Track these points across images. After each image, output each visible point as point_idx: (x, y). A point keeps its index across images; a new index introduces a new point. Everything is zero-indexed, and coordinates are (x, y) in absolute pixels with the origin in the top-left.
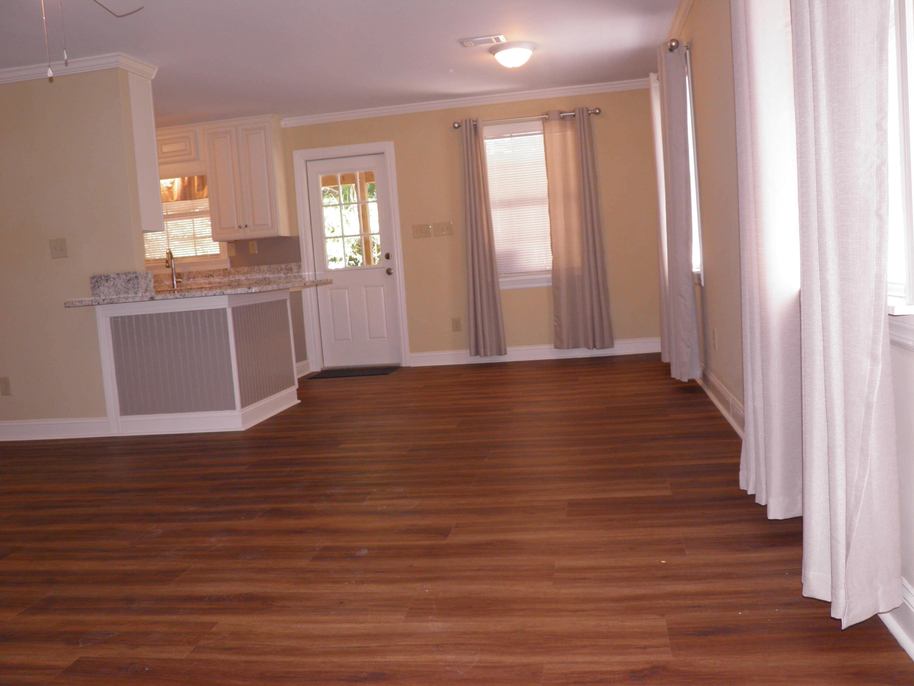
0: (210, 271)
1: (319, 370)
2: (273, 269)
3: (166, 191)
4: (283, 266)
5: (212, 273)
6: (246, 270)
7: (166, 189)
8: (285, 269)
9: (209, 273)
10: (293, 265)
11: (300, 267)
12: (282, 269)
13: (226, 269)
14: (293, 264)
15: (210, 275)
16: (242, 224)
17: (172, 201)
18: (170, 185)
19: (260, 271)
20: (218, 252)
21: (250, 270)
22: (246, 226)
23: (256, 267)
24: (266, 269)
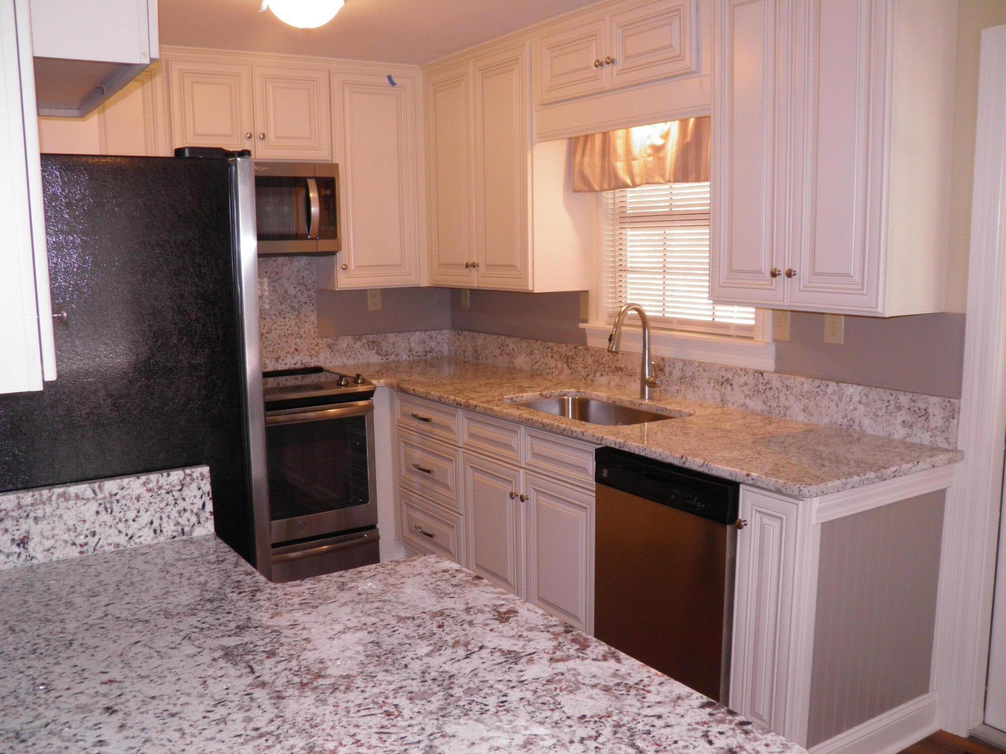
0: (727, 369)
1: (963, 734)
2: (875, 401)
3: (650, 155)
4: (904, 399)
5: (729, 375)
6: (806, 387)
7: (650, 151)
8: (909, 409)
9: (723, 373)
10: (934, 403)
11: (953, 413)
12: (899, 408)
13: (762, 373)
14: (932, 400)
15: (725, 379)
16: (783, 269)
17: (661, 181)
18: (659, 142)
19: (840, 398)
20: (752, 322)
21: (817, 390)
22: (789, 274)
23: (832, 386)
24: (856, 398)
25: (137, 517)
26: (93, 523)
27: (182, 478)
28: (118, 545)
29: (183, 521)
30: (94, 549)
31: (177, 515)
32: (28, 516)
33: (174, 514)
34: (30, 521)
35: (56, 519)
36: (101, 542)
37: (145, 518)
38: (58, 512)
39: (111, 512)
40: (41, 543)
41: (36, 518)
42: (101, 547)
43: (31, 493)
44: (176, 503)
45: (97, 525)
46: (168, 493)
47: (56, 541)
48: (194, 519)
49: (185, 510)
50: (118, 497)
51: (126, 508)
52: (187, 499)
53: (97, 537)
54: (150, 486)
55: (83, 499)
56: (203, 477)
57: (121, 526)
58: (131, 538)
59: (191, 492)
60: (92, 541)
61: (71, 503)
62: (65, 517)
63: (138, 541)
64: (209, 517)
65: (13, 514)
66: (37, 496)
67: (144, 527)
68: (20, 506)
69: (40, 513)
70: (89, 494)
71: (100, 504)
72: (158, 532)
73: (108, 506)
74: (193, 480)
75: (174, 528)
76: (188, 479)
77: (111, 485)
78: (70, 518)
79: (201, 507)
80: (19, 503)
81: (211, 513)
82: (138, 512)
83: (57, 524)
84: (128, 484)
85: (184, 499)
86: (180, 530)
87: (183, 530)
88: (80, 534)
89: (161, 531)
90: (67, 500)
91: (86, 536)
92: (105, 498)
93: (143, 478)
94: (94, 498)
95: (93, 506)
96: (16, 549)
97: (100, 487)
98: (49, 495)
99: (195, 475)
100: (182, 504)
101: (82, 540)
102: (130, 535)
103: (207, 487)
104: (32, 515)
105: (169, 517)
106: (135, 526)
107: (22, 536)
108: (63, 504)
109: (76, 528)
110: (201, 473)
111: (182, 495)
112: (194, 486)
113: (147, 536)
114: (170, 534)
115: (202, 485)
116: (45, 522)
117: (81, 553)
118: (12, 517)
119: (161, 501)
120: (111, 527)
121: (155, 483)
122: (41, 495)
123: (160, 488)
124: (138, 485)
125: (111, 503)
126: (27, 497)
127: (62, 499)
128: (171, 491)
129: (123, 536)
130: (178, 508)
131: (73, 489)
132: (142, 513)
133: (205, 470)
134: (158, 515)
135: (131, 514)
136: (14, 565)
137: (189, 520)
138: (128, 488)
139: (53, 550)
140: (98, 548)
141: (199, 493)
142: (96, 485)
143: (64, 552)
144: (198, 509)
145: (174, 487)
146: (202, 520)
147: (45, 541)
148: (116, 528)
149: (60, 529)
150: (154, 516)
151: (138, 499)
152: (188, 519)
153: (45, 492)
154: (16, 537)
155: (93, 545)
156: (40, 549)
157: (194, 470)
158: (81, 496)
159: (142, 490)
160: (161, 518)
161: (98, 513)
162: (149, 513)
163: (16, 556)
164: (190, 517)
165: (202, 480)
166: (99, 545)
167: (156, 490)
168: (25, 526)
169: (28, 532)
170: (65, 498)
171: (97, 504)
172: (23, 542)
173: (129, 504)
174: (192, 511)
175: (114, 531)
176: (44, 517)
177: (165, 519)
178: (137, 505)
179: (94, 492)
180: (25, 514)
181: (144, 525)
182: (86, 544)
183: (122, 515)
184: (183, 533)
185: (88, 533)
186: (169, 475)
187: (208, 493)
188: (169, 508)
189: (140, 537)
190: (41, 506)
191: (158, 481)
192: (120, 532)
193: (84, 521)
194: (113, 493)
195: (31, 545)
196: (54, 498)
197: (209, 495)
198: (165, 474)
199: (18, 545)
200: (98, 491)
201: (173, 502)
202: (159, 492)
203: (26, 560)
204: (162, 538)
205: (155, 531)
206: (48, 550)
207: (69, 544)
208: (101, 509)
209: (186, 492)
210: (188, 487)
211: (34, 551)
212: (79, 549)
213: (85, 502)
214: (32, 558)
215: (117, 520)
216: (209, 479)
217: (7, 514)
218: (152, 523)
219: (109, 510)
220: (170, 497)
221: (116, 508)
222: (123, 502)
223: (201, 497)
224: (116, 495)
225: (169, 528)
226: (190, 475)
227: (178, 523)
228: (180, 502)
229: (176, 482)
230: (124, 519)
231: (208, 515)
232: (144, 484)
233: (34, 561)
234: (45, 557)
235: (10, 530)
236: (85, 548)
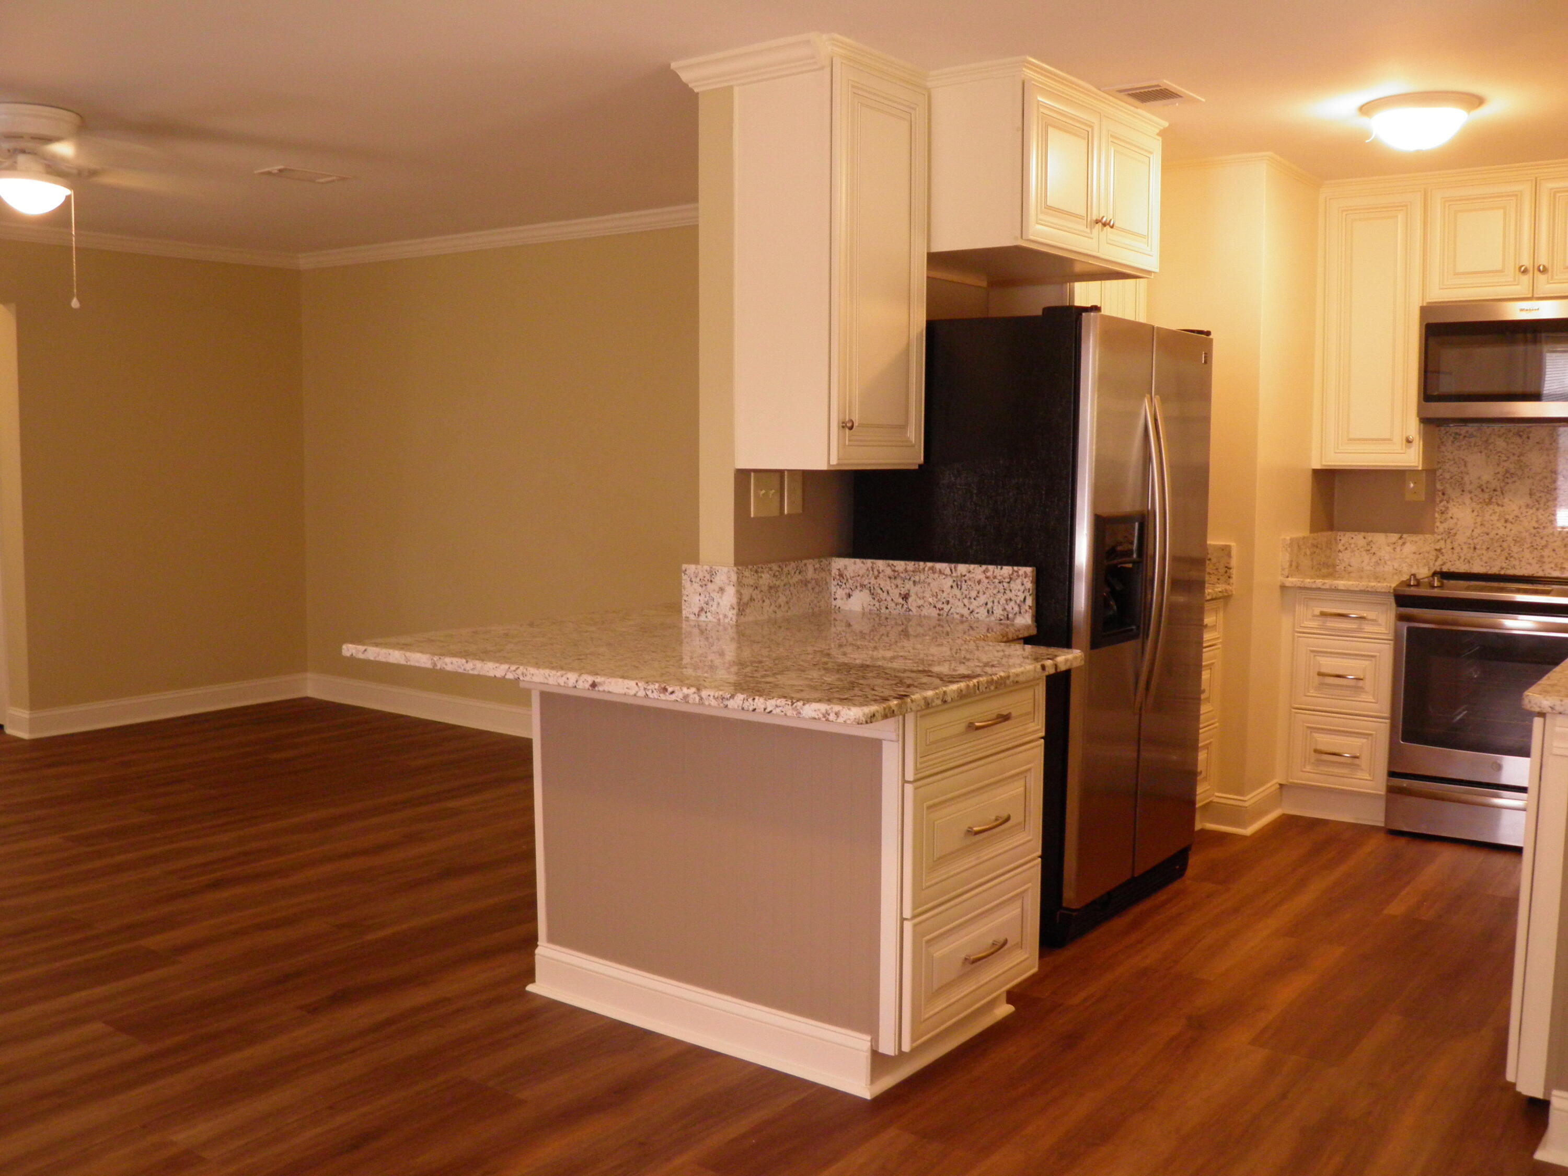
25: (977, 596)
26: (949, 594)
27: (1011, 572)
28: (962, 616)
29: (1009, 608)
30: (947, 615)
31: (1005, 602)
32: (910, 579)
33: (1003, 601)
34: (911, 583)
35: (926, 585)
36: (952, 610)
37: (982, 599)
38: (927, 580)
39: (961, 589)
40: (916, 600)
41: (914, 582)
42: (952, 614)
43: (913, 563)
44: (1005, 592)
45: (951, 596)
46: (1000, 583)
47: (925, 601)
48: (1016, 609)
49: (1011, 600)
50: (966, 578)
51: (970, 588)
52: (1013, 591)
53: (949, 607)
54: (988, 574)
55: (944, 574)
56: (1026, 575)
57: (966, 601)
58: (972, 612)
59: (1016, 585)
60: (946, 608)
61: (936, 575)
62: (932, 585)
63: (976, 616)
64: (1028, 610)
65: (902, 575)
66: (917, 566)
67: (981, 606)
68: (906, 571)
69: (917, 579)
70: (948, 571)
71: (954, 581)
72: (990, 612)
73: (959, 583)
74: (1018, 576)
75: (1002, 612)
76: (1015, 574)
77: (962, 568)
78: (935, 586)
79: (1022, 600)
80: (906, 569)
81: (1030, 607)
82: (978, 593)
83: (926, 589)
84: (973, 569)
85: (1011, 591)
86: (1006, 615)
87: (1008, 615)
88: (939, 600)
89: (993, 612)
90: (934, 572)
91: (943, 603)
92: (957, 577)
93: (984, 567)
94: (950, 575)
95: (949, 582)
96: (901, 601)
97: (955, 568)
98: (924, 566)
99: (1021, 573)
100: (1009, 595)
101: (939, 605)
102: (971, 609)
103: (1029, 585)
104: (913, 579)
105: (999, 603)
106: (975, 603)
107: (905, 593)
108: (931, 575)
109: (937, 595)
110: (1025, 572)
111: (1009, 586)
112: (1019, 581)
113: (983, 612)
114: (998, 616)
115: (1025, 583)
116: (919, 586)
117: (939, 615)
118: (902, 577)
119: (995, 587)
120: (959, 600)
121: (992, 573)
122: (919, 566)
123: (995, 577)
124: (980, 572)
125: (961, 582)
126: (911, 565)
127: (931, 571)
128: (1003, 582)
129: (966, 609)
130: (1006, 597)
131: (939, 566)
132: (981, 594)
133: (1029, 570)
134: (991, 599)
135: (973, 594)
136: (899, 612)
137: (1013, 609)
138: (973, 573)
139: (922, 608)
140: (949, 614)
141: (1022, 588)
142: (953, 566)
143: (929, 611)
144: (1021, 601)
145: (1004, 579)
146: (1022, 611)
147: (918, 600)
148: (963, 602)
149: (928, 594)
150: (988, 599)
151: (979, 582)
152: (1012, 607)
153: (921, 564)
154: (902, 592)
155: (947, 611)
156: (915, 605)
157: (1020, 568)
158: (942, 572)
159: (982, 577)
160: (993, 602)
161: (952, 587)
162: (985, 595)
163: (901, 606)
164: (1014, 606)
165: (1025, 577)
166: (950, 612)
167: (992, 578)
168: (909, 585)
169: (909, 591)
170: (933, 570)
171: (951, 580)
172: (905, 597)
173: (973, 586)
174: (1016, 602)
175: (960, 604)
176: (919, 582)
177: (996, 603)
178: (978, 587)
179: (951, 570)
180: (908, 577)
181: (981, 604)
182: (942, 609)
183: (967, 592)
184: (1008, 618)
185: (944, 601)
186: (1001, 568)
187: (1029, 589)
188: (999, 595)
189: (977, 613)
190: (918, 573)
191: (993, 572)
192: (965, 605)
193: (943, 591)
194: (964, 574)
195: (910, 600)
196: (926, 569)
197: (1029, 592)
198: (999, 567)
199: (903, 599)
200: (953, 570)
201: (1003, 591)
202: (994, 581)
203: (906, 611)
204: (993, 619)
205: (988, 611)
206: (919, 607)
207: (932, 606)
208: (954, 585)
209: (1012, 585)
210: (1015, 581)
211: (911, 605)
212: (938, 612)
213: (944, 576)
214: (910, 610)
215: (964, 596)
216: (1031, 579)
217: (898, 574)
218: (986, 604)
219: (959, 587)
220: (1001, 585)
221: (964, 587)
222: (969, 583)
223: (1023, 592)
224: (965, 576)
225: (998, 612)
226: (1017, 572)
227: (1004, 609)
228: (1008, 592)
229: (1006, 575)
230: (968, 596)
231: (1027, 608)
232: (984, 572)
233: (910, 613)
234: (917, 611)
235: (899, 586)
236: (941, 612)
